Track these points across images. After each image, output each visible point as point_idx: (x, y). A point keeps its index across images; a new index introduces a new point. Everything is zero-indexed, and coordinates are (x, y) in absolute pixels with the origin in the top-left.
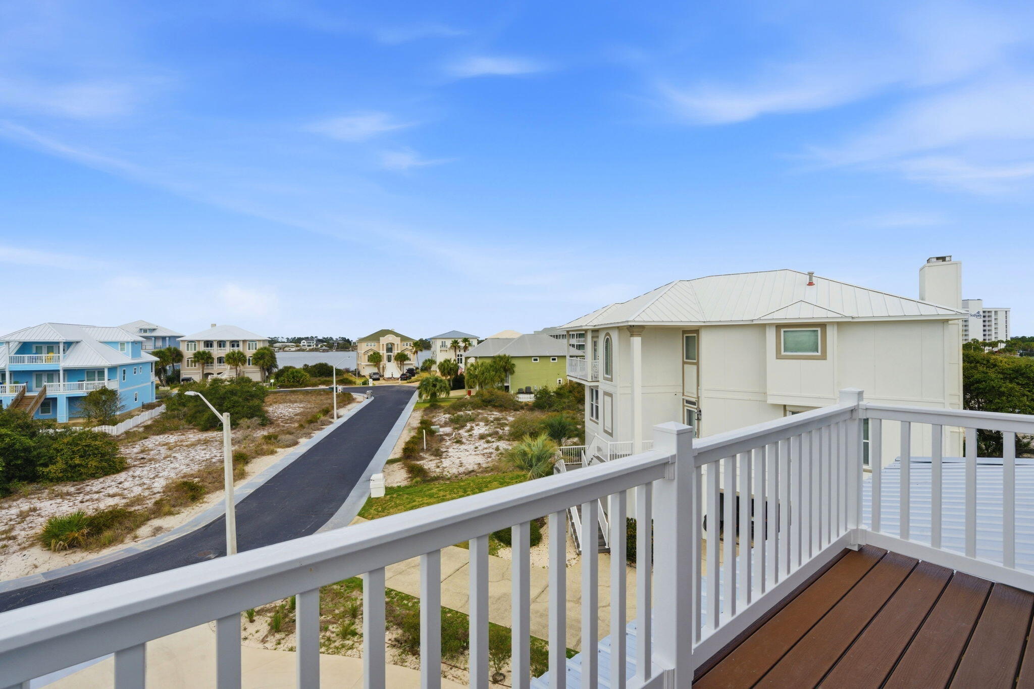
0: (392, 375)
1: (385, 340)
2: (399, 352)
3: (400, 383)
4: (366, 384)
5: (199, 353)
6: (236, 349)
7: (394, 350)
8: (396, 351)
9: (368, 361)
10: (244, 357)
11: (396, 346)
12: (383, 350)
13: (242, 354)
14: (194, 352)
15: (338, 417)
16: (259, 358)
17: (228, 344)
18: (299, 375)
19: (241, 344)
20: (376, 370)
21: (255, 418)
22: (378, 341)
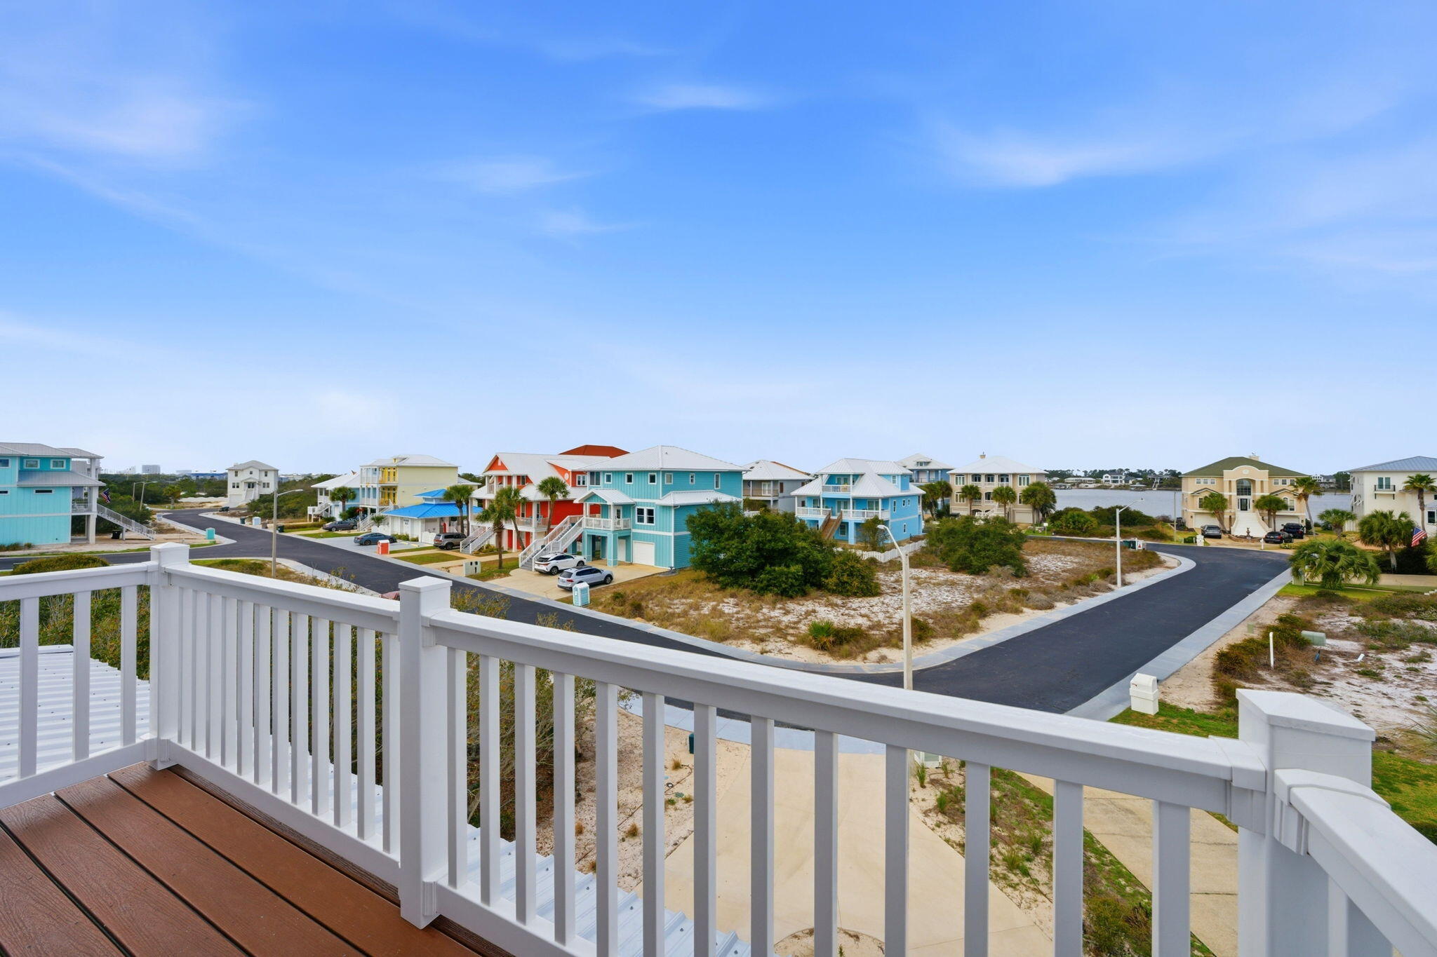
0: (1248, 532)
1: (1232, 475)
2: (1266, 493)
3: (1263, 545)
4: (1192, 542)
5: (966, 487)
6: (1005, 484)
7: (1255, 491)
8: (1257, 494)
9: (1201, 506)
10: (1014, 493)
11: (1258, 485)
12: (1230, 491)
13: (1011, 490)
14: (962, 486)
15: (1124, 584)
16: (1029, 495)
17: (996, 478)
18: (1082, 520)
19: (1011, 478)
20: (1215, 522)
21: (1008, 567)
22: (1221, 475)
